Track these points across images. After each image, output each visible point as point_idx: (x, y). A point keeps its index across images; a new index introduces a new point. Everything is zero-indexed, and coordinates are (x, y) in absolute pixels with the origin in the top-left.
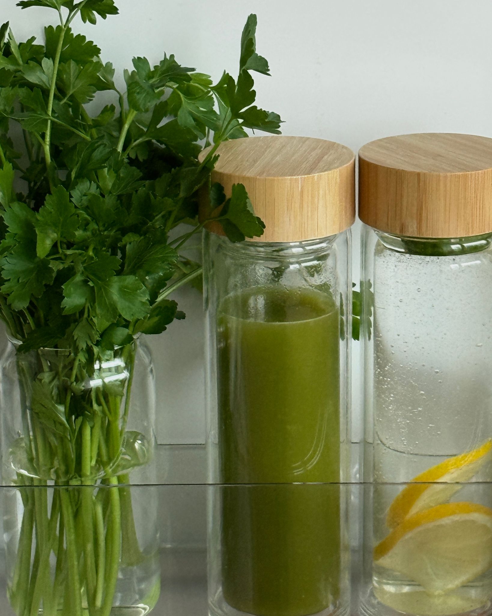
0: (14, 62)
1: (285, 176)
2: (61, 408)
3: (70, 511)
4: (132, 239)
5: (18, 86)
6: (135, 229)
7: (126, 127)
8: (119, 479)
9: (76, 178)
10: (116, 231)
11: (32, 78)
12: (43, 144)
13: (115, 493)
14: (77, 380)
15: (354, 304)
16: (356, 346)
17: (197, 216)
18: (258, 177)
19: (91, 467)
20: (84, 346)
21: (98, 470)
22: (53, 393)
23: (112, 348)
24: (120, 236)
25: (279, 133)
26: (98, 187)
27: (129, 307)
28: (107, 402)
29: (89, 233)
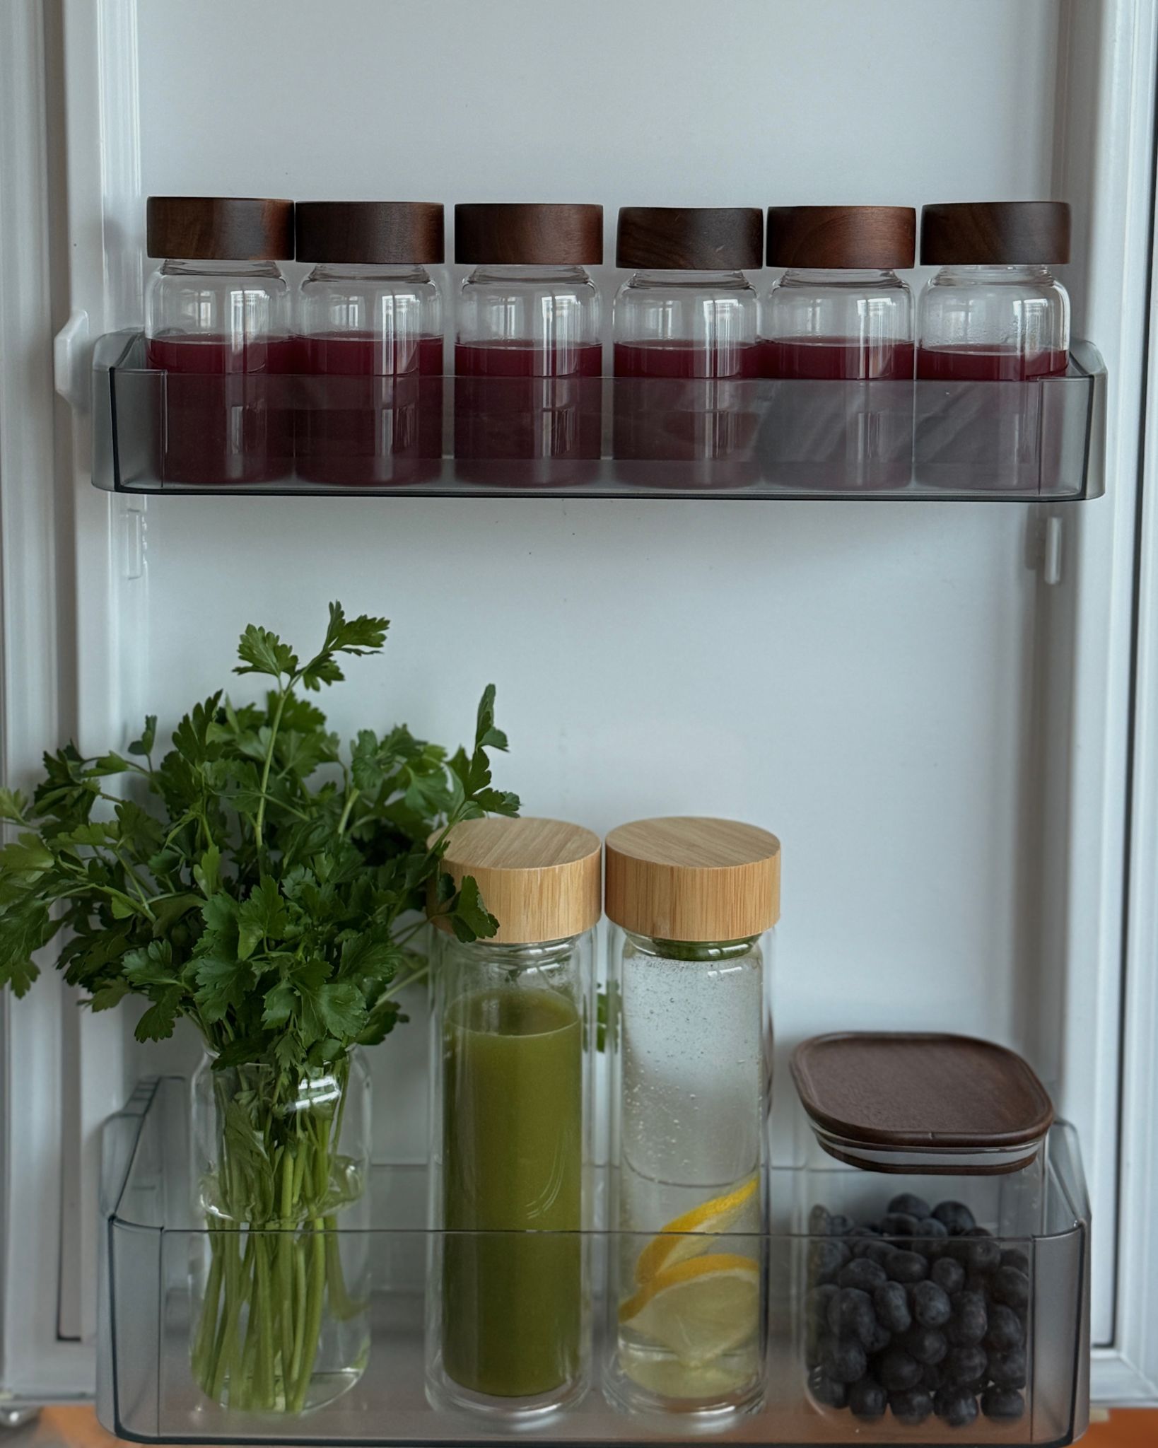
0: (231, 731)
1: (522, 867)
2: (260, 1135)
3: (266, 1260)
4: (349, 936)
5: (231, 758)
6: (354, 924)
7: (349, 805)
8: (325, 1220)
9: (289, 864)
10: (331, 926)
11: (248, 749)
12: (255, 825)
13: (320, 1239)
14: (280, 1101)
15: (600, 1010)
16: (601, 1060)
17: (424, 908)
18: (492, 868)
19: (293, 1206)
20: (288, 1066)
21: (301, 1209)
22: (251, 1117)
23: (321, 1066)
24: (336, 931)
25: (517, 816)
26: (314, 874)
27: (341, 1022)
28: (314, 1126)
29: (301, 929)
